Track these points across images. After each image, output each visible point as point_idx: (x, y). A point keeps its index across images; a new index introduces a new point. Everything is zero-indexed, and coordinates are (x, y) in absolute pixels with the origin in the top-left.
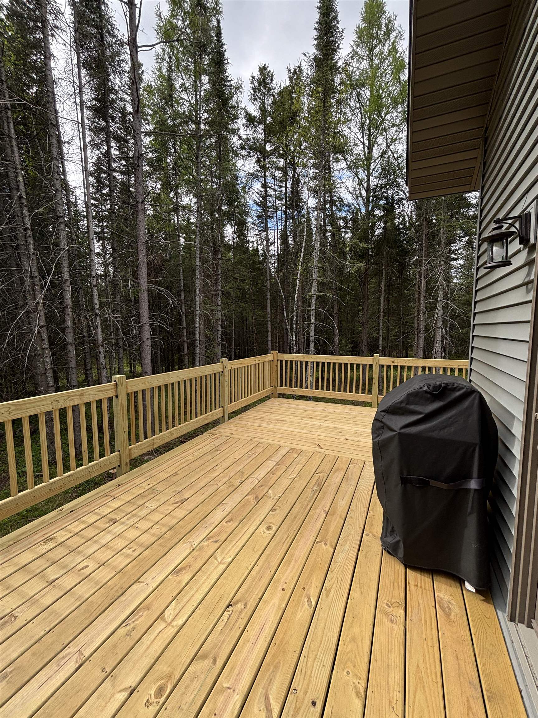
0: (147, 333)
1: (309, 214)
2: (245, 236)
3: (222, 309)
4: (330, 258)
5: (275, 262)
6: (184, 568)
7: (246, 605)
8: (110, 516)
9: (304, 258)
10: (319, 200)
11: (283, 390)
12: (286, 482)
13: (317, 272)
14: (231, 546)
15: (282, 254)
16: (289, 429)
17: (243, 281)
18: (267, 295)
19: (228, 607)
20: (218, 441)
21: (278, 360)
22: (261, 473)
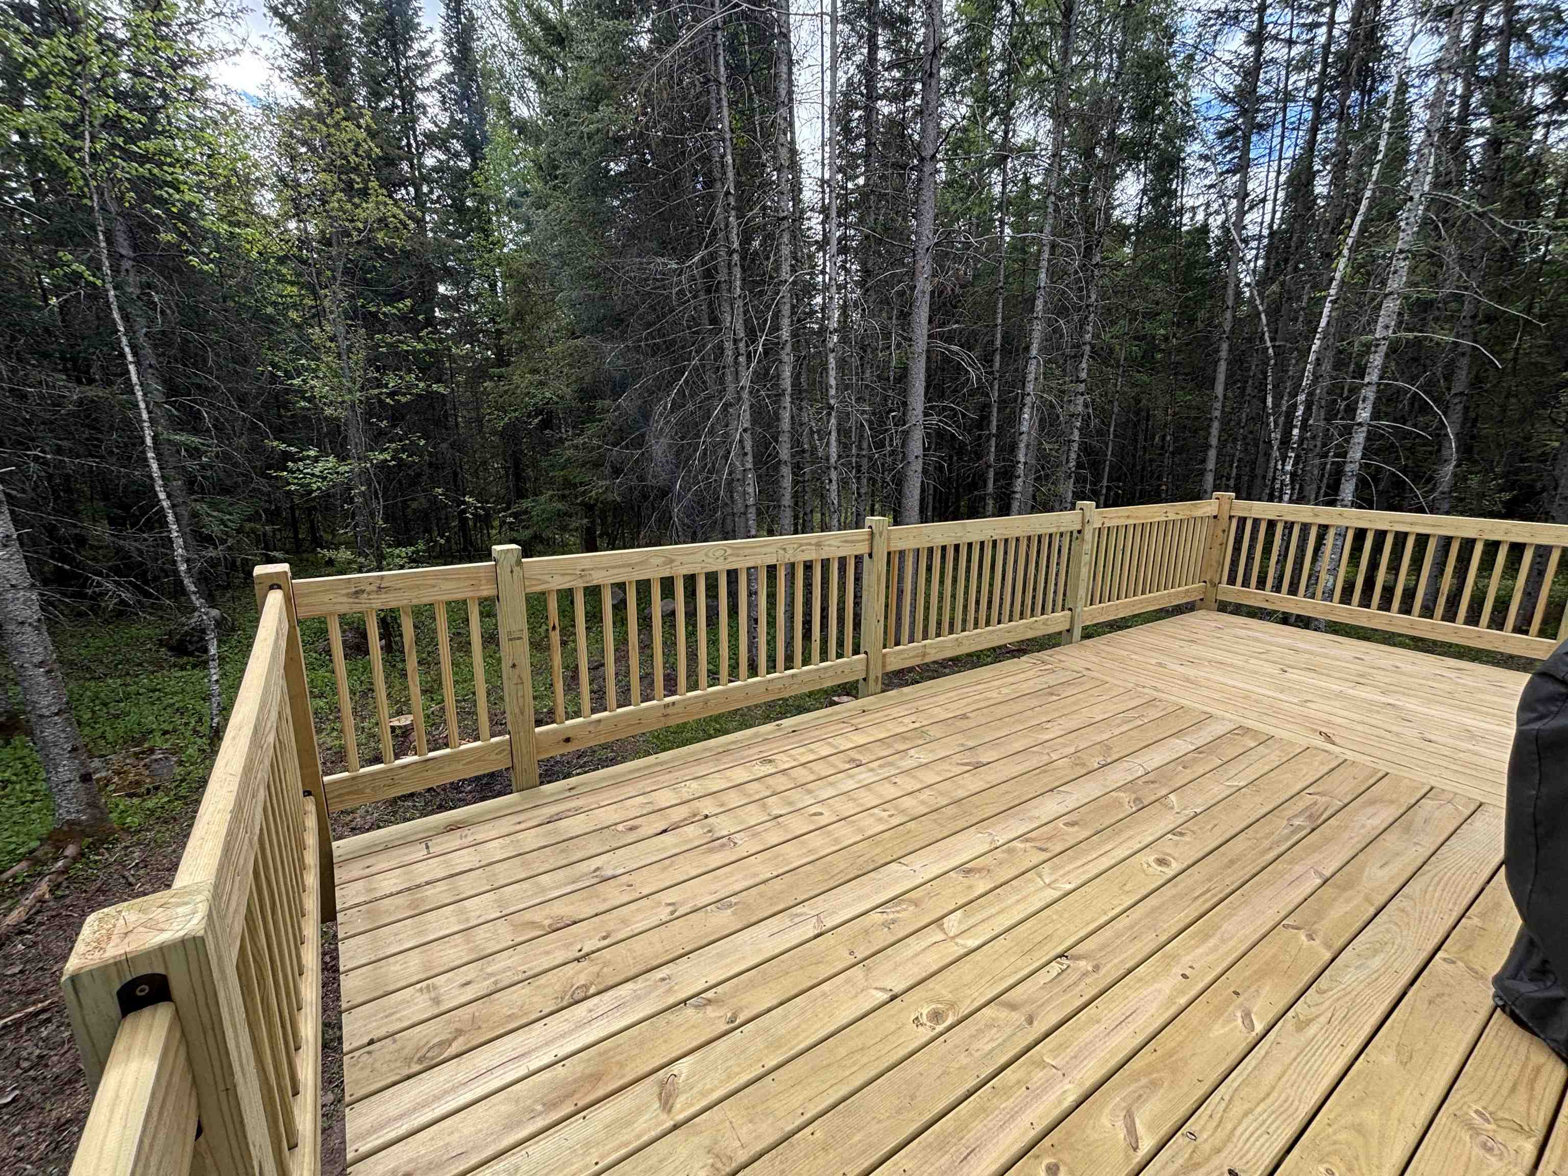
0: (916, 446)
1: (1405, 92)
2: (1173, 194)
3: (1089, 391)
4: (1465, 222)
5: (1257, 258)
6: (979, 870)
7: (1096, 968)
8: (853, 754)
9: (1362, 231)
10: (1456, 40)
11: (1235, 593)
12: (1216, 790)
13: (1404, 272)
14: (1071, 867)
15: (1286, 231)
16: (1241, 685)
17: (1151, 316)
18: (1217, 351)
19: (1061, 956)
20: (1053, 676)
21: (1231, 517)
22: (1156, 758)
